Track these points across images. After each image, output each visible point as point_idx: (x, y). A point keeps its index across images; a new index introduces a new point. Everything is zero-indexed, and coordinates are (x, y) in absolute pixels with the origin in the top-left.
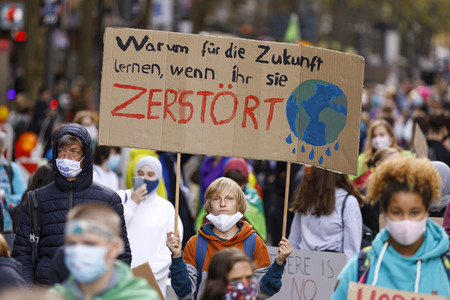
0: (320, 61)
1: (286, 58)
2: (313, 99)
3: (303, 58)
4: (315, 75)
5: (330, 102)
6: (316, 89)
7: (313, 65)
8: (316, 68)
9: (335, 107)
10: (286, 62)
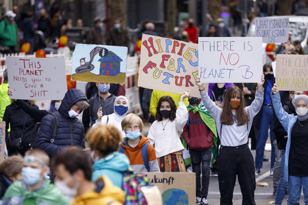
0: (173, 179)
1: (156, 180)
2: (170, 199)
3: (164, 179)
4: (171, 186)
5: (179, 199)
6: (172, 193)
7: (169, 182)
8: (171, 183)
9: (182, 201)
10: (156, 182)
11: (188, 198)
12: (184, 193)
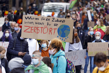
0: (65, 21)
1: (58, 20)
2: (63, 28)
3: (61, 21)
4: (64, 24)
5: (67, 29)
6: (64, 26)
7: (63, 22)
8: (64, 22)
11: (70, 29)
12: (69, 27)
